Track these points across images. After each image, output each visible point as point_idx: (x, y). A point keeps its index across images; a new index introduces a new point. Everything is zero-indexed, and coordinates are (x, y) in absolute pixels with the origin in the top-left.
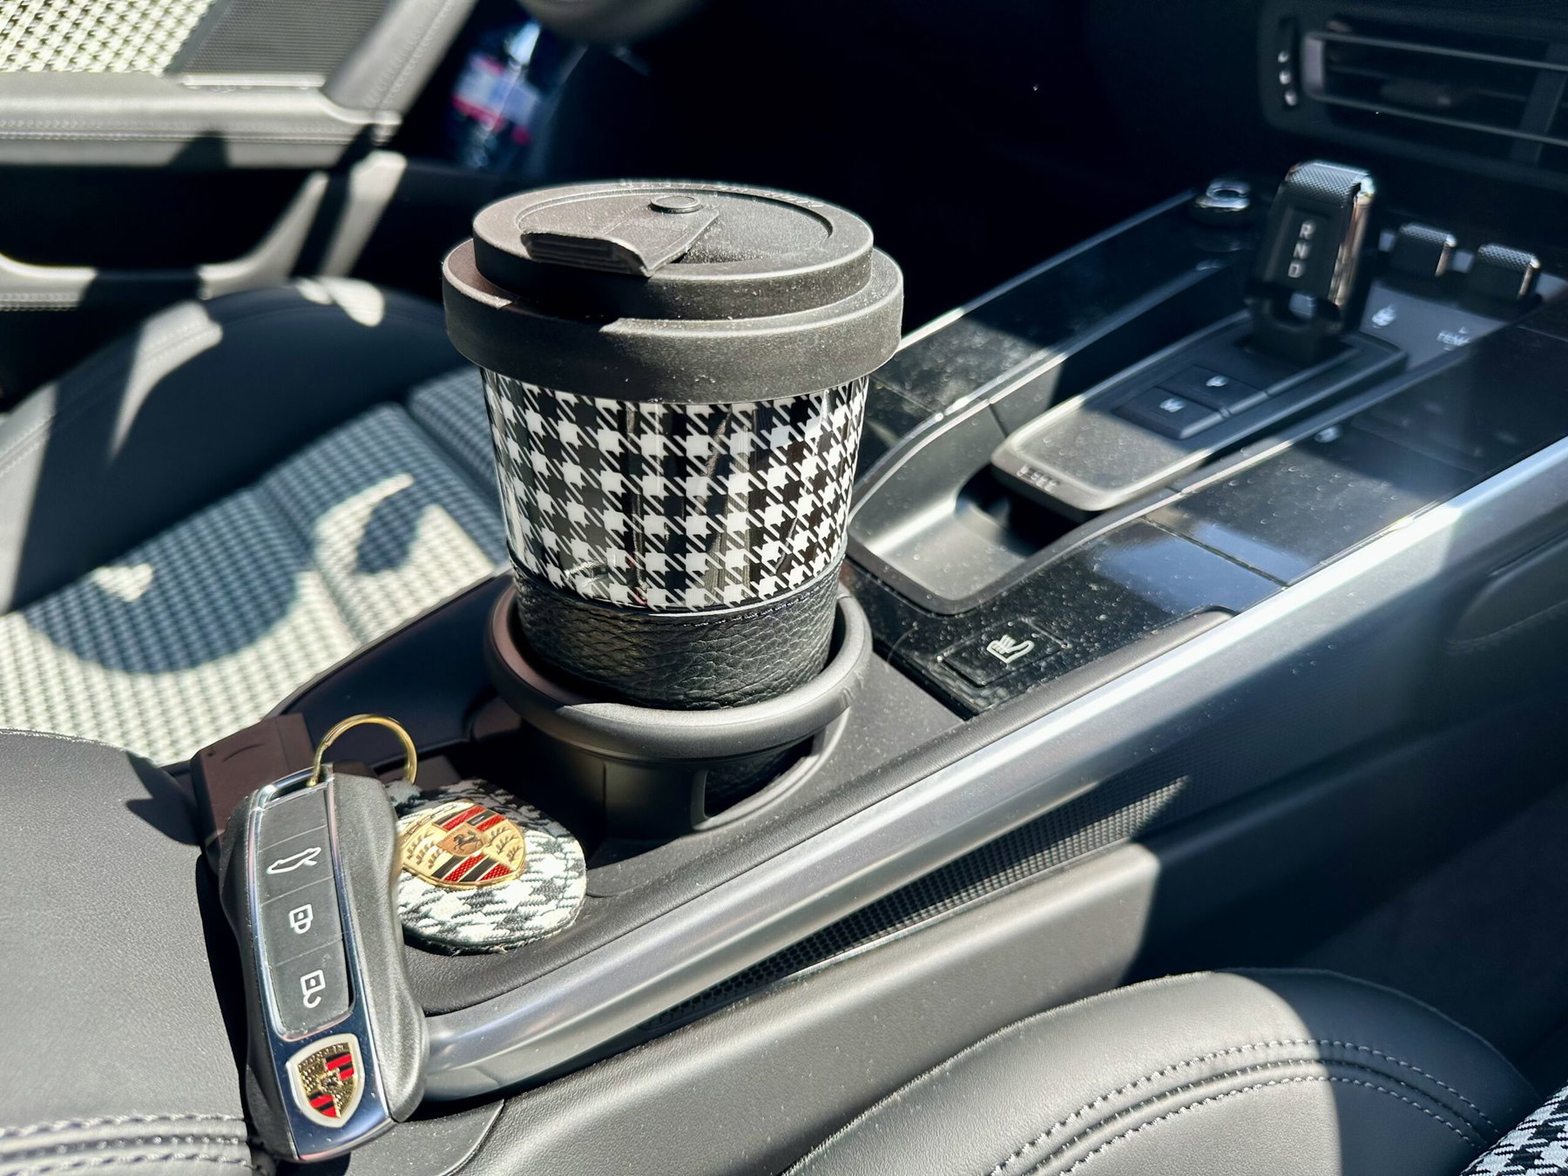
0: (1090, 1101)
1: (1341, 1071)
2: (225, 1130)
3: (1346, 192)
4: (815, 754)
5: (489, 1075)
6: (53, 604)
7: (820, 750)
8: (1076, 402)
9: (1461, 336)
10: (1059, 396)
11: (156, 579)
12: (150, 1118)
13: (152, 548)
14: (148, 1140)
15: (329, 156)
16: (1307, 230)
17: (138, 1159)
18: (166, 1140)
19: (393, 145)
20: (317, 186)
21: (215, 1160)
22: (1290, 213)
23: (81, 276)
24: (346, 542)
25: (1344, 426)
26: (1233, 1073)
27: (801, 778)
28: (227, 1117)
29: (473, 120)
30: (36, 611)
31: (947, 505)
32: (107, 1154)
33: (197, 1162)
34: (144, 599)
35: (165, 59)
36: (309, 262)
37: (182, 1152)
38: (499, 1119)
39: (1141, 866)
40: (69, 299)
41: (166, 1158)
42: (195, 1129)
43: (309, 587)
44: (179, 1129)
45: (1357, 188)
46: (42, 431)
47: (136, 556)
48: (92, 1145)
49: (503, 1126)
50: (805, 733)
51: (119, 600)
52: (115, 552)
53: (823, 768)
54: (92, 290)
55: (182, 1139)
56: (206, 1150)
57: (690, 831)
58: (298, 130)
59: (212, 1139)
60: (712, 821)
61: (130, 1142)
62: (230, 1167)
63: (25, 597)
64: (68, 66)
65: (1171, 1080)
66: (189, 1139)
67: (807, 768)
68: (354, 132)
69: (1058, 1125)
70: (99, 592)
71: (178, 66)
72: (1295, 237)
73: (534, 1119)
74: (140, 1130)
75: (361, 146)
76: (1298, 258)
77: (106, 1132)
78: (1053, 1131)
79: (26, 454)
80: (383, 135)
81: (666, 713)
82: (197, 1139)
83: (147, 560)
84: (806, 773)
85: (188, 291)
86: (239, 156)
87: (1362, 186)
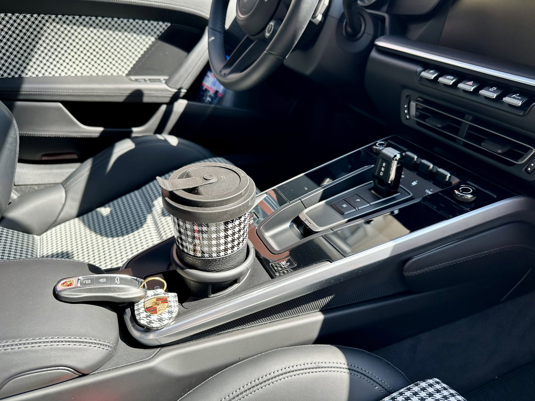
0: (285, 367)
1: (352, 372)
2: (106, 344)
3: (393, 156)
4: (238, 283)
5: (158, 342)
6: (85, 216)
7: (239, 282)
8: (323, 202)
9: (431, 191)
10: (321, 200)
11: (111, 212)
12: (93, 339)
13: (111, 204)
14: (92, 343)
15: (167, 100)
16: (384, 165)
17: (90, 346)
18: (95, 343)
19: (184, 98)
20: (163, 108)
21: (103, 349)
22: (381, 160)
23: (101, 129)
24: (159, 208)
25: (400, 210)
26: (322, 368)
27: (234, 288)
28: (106, 341)
29: (206, 90)
30: (81, 217)
31: (287, 225)
32: (85, 344)
33: (100, 348)
34: (107, 217)
35: (126, 72)
36: (160, 130)
37: (98, 346)
38: (158, 351)
39: (320, 317)
40: (97, 135)
41: (95, 347)
42: (101, 343)
43: (149, 218)
44: (98, 342)
45: (395, 156)
46: (89, 170)
47: (107, 205)
48: (83, 342)
49: (159, 353)
50: (237, 277)
51: (102, 215)
52: (102, 204)
53: (239, 286)
54: (102, 133)
55: (98, 344)
56: (102, 347)
57: (208, 297)
58: (159, 93)
59: (104, 345)
60: (213, 295)
61: (89, 343)
62: (106, 350)
63: (80, 214)
64: (102, 74)
65: (307, 366)
66: (99, 344)
67: (236, 286)
68: (173, 93)
69: (276, 371)
70: (97, 212)
71: (130, 74)
72: (381, 166)
73: (166, 352)
74: (91, 341)
75: (175, 97)
76: (382, 171)
77: (85, 340)
78: (275, 372)
79: (84, 176)
80: (182, 94)
81: (204, 272)
82: (101, 344)
83: (109, 207)
84: (235, 287)
85: (128, 135)
86: (146, 100)
87: (397, 156)
